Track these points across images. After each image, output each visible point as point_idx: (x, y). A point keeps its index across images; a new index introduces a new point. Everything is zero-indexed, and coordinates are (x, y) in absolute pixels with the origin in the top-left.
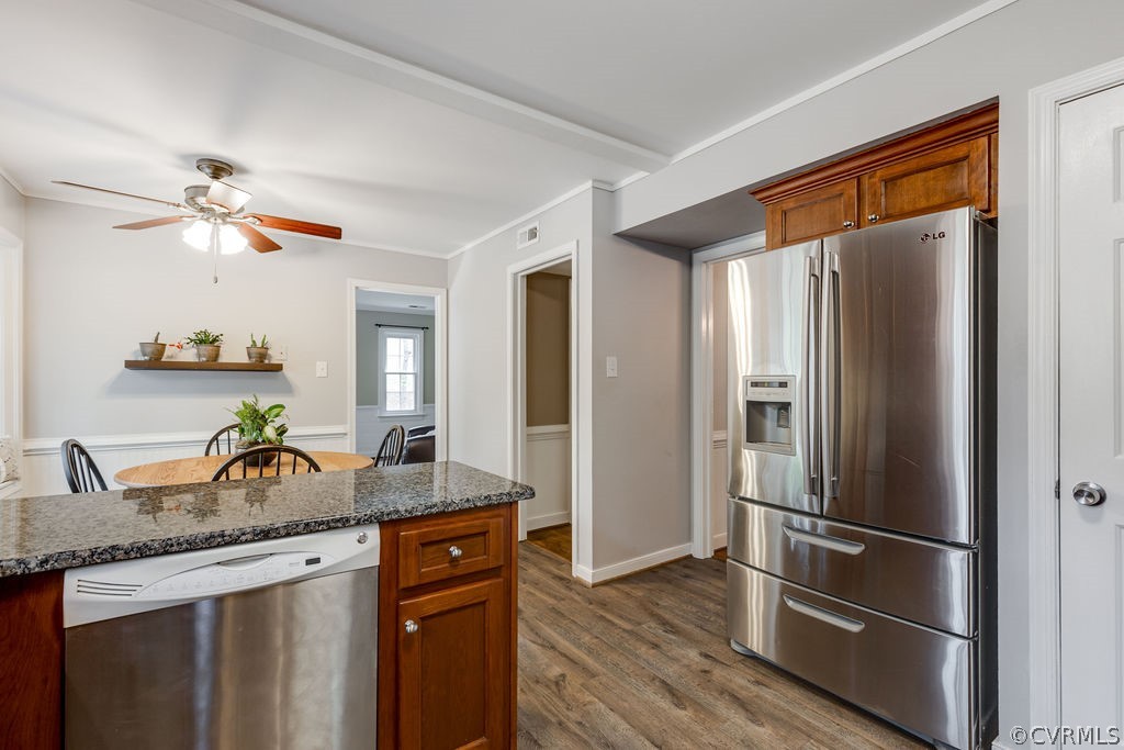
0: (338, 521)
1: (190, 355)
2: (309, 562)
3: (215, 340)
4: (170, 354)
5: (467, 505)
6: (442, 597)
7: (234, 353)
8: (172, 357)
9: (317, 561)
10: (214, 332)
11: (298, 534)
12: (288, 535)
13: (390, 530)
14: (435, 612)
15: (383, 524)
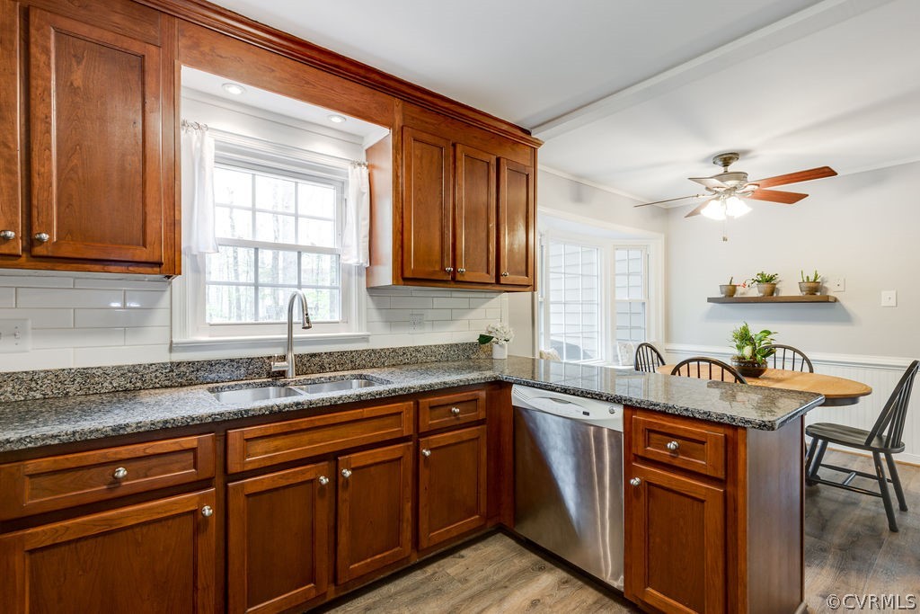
0: (597, 395)
1: (755, 292)
2: (585, 413)
3: (771, 278)
4: (740, 292)
5: (685, 413)
6: (663, 475)
7: (789, 288)
8: (744, 294)
9: (588, 414)
10: (769, 273)
11: (578, 395)
12: (574, 394)
13: (629, 412)
14: (657, 483)
15: (626, 407)
